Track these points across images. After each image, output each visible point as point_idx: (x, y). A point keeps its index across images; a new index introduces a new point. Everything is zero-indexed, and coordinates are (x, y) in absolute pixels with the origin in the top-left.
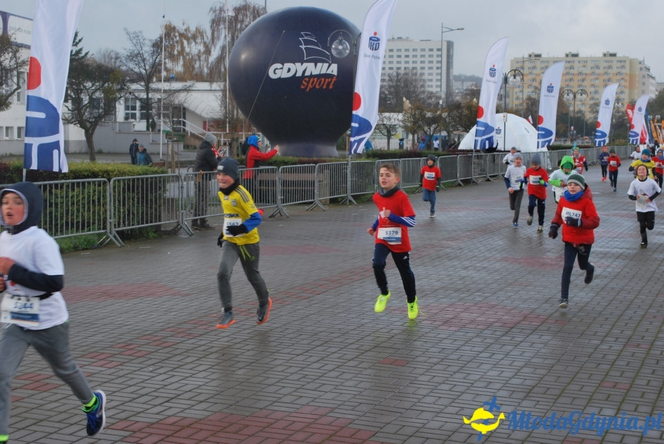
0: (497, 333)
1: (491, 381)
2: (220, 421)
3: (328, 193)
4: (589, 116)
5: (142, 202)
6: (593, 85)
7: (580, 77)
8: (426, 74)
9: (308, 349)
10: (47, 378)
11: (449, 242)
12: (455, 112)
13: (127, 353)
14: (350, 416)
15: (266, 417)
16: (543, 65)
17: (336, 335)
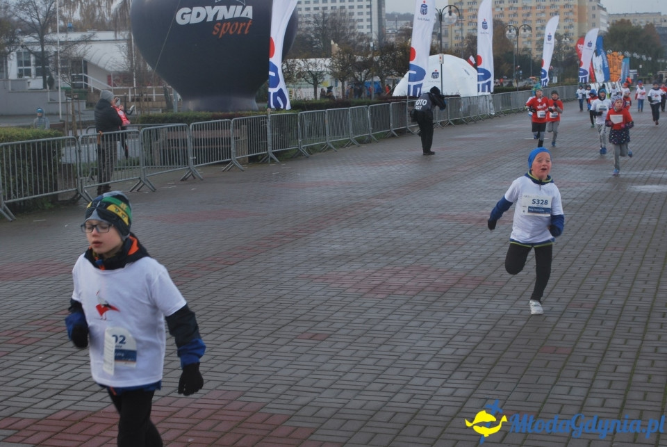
0: (428, 299)
1: (420, 352)
3: (246, 151)
4: (535, 53)
6: (539, 20)
7: (525, 11)
8: (356, 14)
9: (219, 326)
11: (379, 200)
12: (388, 55)
13: (14, 341)
15: (169, 405)
17: (250, 309)
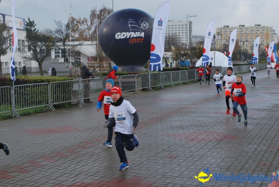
0: (214, 144)
1: (212, 164)
2: (98, 183)
3: (141, 86)
4: (250, 51)
5: (63, 92)
6: (251, 38)
7: (246, 35)
8: (181, 35)
10: (25, 168)
11: (193, 106)
12: (193, 51)
13: (59, 156)
14: (153, 181)
16: (230, 30)
17: (146, 146)
